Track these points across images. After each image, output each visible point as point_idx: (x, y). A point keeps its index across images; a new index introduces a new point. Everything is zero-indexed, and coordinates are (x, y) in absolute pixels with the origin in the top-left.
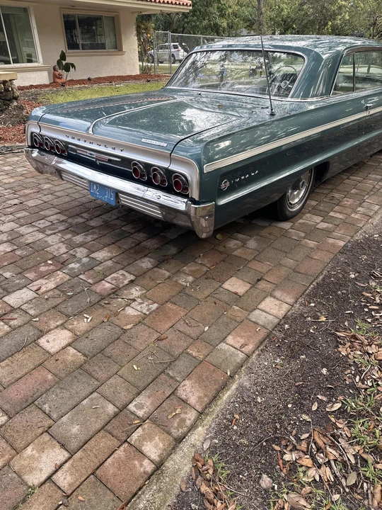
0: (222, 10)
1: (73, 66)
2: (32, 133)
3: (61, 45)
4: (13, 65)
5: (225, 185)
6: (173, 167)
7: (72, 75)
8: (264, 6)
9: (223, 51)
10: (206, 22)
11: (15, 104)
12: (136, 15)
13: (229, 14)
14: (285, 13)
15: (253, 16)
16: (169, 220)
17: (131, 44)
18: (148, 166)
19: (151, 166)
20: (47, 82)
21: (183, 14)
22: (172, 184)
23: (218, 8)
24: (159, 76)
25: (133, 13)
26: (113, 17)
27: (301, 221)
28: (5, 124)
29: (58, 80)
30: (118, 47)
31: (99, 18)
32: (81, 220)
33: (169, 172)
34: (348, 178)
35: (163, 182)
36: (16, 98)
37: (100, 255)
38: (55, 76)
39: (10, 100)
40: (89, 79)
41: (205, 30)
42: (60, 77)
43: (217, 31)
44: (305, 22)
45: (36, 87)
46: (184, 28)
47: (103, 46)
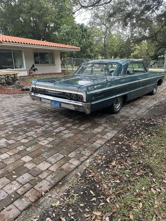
0: (92, 50)
1: (37, 69)
2: (32, 87)
3: (33, 63)
4: (15, 69)
5: (93, 98)
6: (79, 93)
7: (36, 72)
8: (107, 49)
9: (92, 64)
10: (86, 54)
11: (17, 82)
12: (60, 53)
13: (94, 51)
14: (115, 50)
15: (103, 52)
16: (77, 110)
17: (58, 62)
18: (71, 94)
19: (72, 93)
20: (27, 75)
21: (77, 52)
22: (78, 98)
23: (90, 49)
24: (68, 73)
25: (59, 51)
26: (52, 53)
27: (120, 114)
28: (14, 88)
29: (31, 74)
30: (53, 63)
31: (47, 53)
32: (46, 115)
33: (77, 95)
34: (136, 102)
35: (75, 98)
36: (18, 80)
37: (54, 123)
38: (30, 73)
39: (16, 81)
40: (43, 74)
41: (85, 57)
42: (32, 73)
43: (90, 57)
44: (122, 53)
45: (23, 76)
46: (77, 56)
47: (48, 63)
